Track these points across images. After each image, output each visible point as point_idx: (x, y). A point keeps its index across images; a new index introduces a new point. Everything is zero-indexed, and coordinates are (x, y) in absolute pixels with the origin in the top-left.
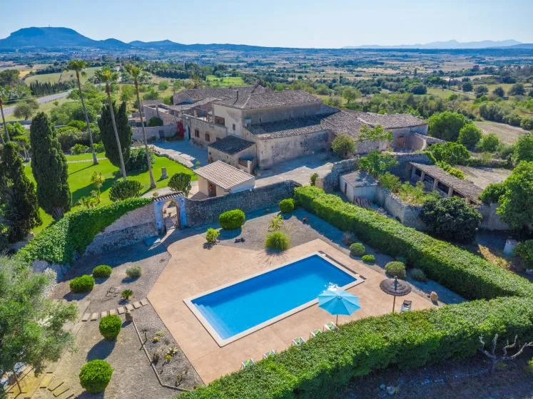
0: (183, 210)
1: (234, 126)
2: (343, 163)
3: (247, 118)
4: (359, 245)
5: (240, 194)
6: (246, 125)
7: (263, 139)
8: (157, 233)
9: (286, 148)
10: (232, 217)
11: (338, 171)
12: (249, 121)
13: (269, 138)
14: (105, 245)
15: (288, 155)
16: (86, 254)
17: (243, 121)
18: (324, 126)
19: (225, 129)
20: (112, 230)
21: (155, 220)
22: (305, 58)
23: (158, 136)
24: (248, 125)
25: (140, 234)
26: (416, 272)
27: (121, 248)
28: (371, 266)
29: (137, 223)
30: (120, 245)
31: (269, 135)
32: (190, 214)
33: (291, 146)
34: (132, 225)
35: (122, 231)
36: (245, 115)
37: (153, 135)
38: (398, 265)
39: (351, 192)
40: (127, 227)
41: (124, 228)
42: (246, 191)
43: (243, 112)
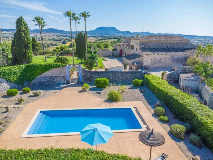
0: (80, 73)
1: (137, 48)
2: (184, 68)
3: (142, 44)
4: (161, 109)
5: (113, 72)
6: (141, 48)
7: (147, 54)
8: (65, 82)
9: (160, 61)
10: (101, 81)
11: (179, 72)
12: (143, 46)
13: (150, 54)
14: (40, 82)
15: (160, 65)
16: (32, 84)
17: (140, 46)
18: (186, 53)
19: (133, 51)
20: (45, 76)
21: (66, 75)
22: (208, 41)
23: (112, 55)
24: (142, 48)
25: (57, 81)
26: (193, 136)
27: (47, 85)
28: (162, 124)
29: (57, 75)
30: (47, 84)
31: (150, 53)
32: (84, 77)
33: (163, 61)
34: (54, 75)
35: (50, 77)
36: (141, 43)
37: (110, 54)
38: (180, 127)
39: (182, 83)
40: (52, 76)
41: (50, 76)
42: (117, 71)
43: (140, 41)
